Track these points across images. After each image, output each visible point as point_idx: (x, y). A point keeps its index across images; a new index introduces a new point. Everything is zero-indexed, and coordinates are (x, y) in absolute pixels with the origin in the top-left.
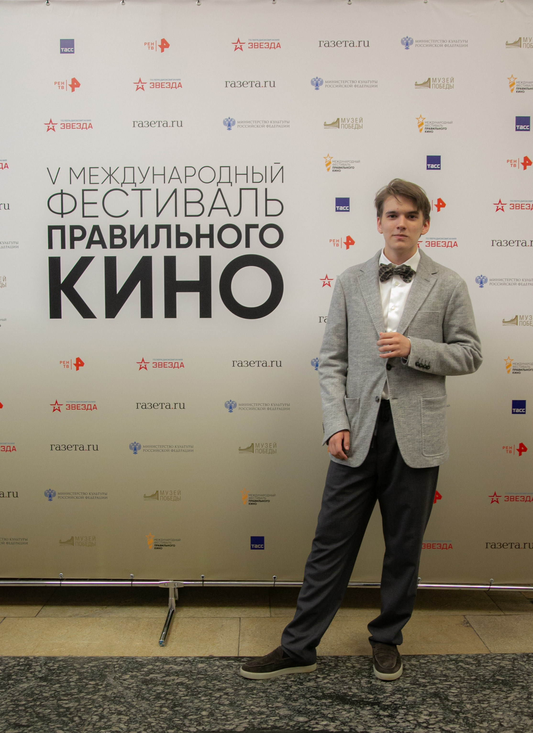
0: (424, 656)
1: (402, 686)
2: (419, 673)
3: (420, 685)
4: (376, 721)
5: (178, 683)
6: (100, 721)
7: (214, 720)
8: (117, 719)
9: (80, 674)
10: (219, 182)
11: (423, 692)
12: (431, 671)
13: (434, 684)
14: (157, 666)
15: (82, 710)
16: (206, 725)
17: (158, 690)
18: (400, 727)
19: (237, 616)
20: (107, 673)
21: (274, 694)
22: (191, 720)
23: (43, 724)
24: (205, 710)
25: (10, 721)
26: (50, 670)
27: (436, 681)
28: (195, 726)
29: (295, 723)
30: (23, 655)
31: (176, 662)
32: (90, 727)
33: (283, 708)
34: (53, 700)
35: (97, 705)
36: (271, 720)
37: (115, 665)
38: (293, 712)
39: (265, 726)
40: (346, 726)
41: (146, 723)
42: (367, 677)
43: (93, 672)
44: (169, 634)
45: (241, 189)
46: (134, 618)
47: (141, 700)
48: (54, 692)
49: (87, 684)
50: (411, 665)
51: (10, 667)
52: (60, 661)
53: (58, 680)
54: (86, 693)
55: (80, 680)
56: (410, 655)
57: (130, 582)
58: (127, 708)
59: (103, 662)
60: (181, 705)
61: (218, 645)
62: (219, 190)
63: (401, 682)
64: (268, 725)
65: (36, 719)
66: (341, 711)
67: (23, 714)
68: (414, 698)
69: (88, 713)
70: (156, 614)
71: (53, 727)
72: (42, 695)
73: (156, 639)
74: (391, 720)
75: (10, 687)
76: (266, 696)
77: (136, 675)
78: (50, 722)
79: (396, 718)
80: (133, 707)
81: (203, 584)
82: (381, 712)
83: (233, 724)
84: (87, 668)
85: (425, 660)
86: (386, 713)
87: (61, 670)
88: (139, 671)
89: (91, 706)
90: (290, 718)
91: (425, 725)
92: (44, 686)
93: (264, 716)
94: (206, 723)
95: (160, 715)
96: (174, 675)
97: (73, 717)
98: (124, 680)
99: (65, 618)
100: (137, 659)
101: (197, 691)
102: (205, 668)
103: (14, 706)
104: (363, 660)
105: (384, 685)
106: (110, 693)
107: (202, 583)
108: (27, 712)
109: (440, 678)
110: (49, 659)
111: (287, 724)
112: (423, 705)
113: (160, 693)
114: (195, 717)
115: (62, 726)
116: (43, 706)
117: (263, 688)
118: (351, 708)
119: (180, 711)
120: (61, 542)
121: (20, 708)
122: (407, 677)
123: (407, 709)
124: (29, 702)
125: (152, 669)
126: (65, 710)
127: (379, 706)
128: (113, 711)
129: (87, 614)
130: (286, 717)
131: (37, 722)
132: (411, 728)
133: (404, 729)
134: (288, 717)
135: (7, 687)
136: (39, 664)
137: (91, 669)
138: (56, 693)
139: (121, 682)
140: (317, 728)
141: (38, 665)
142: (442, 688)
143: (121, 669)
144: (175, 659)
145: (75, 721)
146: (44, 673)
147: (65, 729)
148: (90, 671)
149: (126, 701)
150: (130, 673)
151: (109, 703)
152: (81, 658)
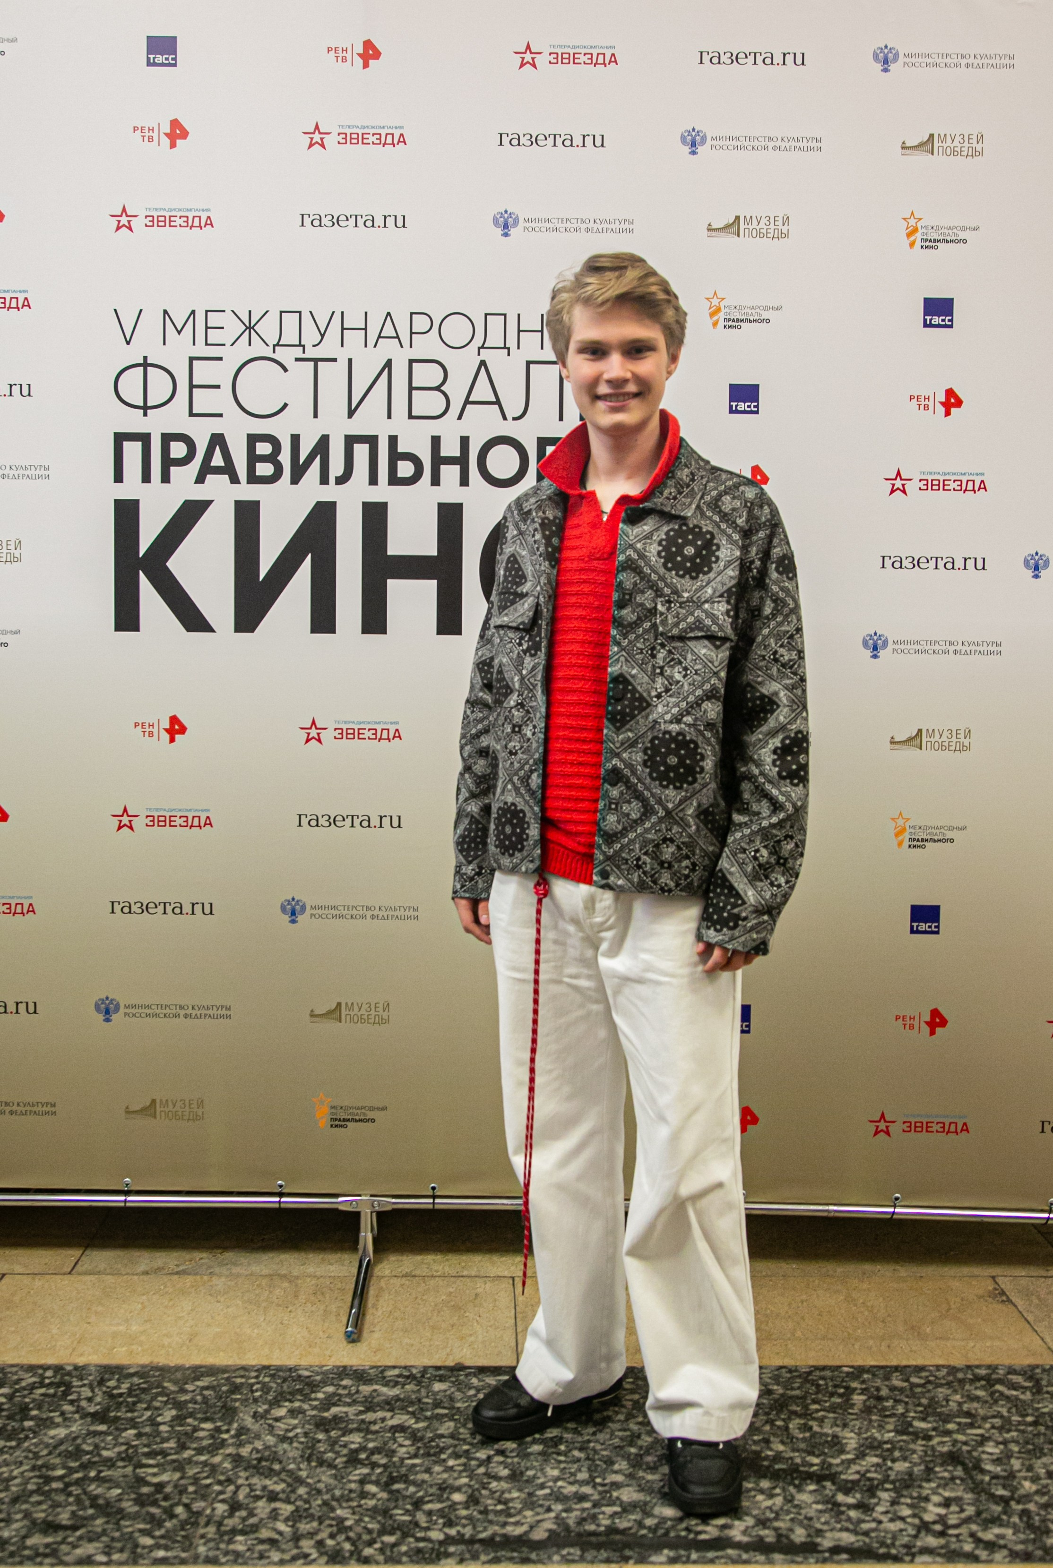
0: (919, 1369)
1: (878, 1435)
2: (911, 1407)
3: (917, 1435)
4: (832, 1517)
5: (392, 1427)
6: (231, 1515)
7: (481, 1512)
8: (268, 1510)
9: (178, 1405)
10: (483, 347)
11: (926, 1452)
12: (937, 1403)
13: (948, 1433)
14: (345, 1387)
15: (191, 1489)
16: (464, 1526)
17: (353, 1443)
18: (886, 1532)
19: (506, 1274)
20: (237, 1404)
21: (605, 1453)
22: (430, 1513)
23: (107, 1523)
24: (458, 1489)
25: (35, 1515)
26: (112, 1396)
27: (951, 1426)
28: (440, 1526)
29: (656, 1521)
30: (51, 1361)
31: (384, 1377)
32: (211, 1530)
33: (628, 1485)
34: (125, 1467)
35: (222, 1478)
36: (603, 1513)
37: (252, 1385)
38: (650, 1494)
39: (592, 1527)
40: (768, 1528)
41: (333, 1519)
42: (800, 1416)
43: (205, 1400)
44: (364, 1315)
45: (529, 363)
46: (285, 1276)
47: (316, 1467)
48: (124, 1448)
49: (196, 1429)
50: (893, 1389)
51: (24, 1389)
52: (132, 1375)
53: (132, 1419)
54: (195, 1449)
55: (179, 1419)
56: (887, 1367)
57: (277, 1199)
58: (289, 1485)
59: (227, 1379)
60: (404, 1478)
61: (472, 1339)
62: (483, 363)
63: (874, 1427)
64: (598, 1525)
65: (91, 1511)
66: (753, 1493)
67: (61, 1498)
68: (907, 1465)
69: (204, 1497)
70: (332, 1268)
71: (130, 1529)
72: (100, 1455)
73: (339, 1326)
74: (863, 1517)
75: (27, 1437)
76: (588, 1459)
77: (300, 1407)
78: (122, 1518)
79: (873, 1510)
80: (300, 1481)
81: (434, 1203)
82: (840, 1498)
83: (522, 1524)
84: (193, 1391)
85: (920, 1378)
86: (851, 1500)
87: (136, 1396)
88: (307, 1398)
89: (208, 1481)
90: (645, 1509)
91: (938, 1527)
92: (101, 1433)
93: (587, 1505)
94: (464, 1521)
95: (363, 1502)
96: (382, 1409)
97: (172, 1506)
98: (277, 1420)
99: (136, 1277)
100: (300, 1372)
101: (438, 1446)
102: (448, 1393)
103: (41, 1481)
104: (789, 1375)
105: (840, 1434)
106: (249, 1450)
107: (431, 1201)
108: (70, 1494)
109: (958, 1420)
110: (108, 1371)
111: (640, 1524)
112: (929, 1481)
113: (357, 1451)
114: (439, 1506)
115: (148, 1526)
116: (104, 1480)
117: (580, 1439)
118: (774, 1488)
119: (405, 1493)
120: (128, 1112)
121: (54, 1485)
122: (887, 1416)
123: (894, 1489)
124: (71, 1471)
125: (334, 1394)
126: (152, 1489)
127: (834, 1483)
128: (258, 1493)
129: (181, 1268)
130: (635, 1507)
131: (93, 1518)
132: (909, 1535)
133: (894, 1538)
134: (640, 1507)
135: (22, 1436)
136: (86, 1382)
137: (201, 1394)
138: (131, 1451)
139: (270, 1425)
140: (705, 1532)
141: (84, 1385)
142: (965, 1443)
143: (267, 1393)
144: (382, 1372)
145: (176, 1516)
146: (99, 1404)
147: (157, 1533)
148: (199, 1398)
149: (283, 1470)
150: (287, 1404)
151: (247, 1474)
152: (178, 1368)
